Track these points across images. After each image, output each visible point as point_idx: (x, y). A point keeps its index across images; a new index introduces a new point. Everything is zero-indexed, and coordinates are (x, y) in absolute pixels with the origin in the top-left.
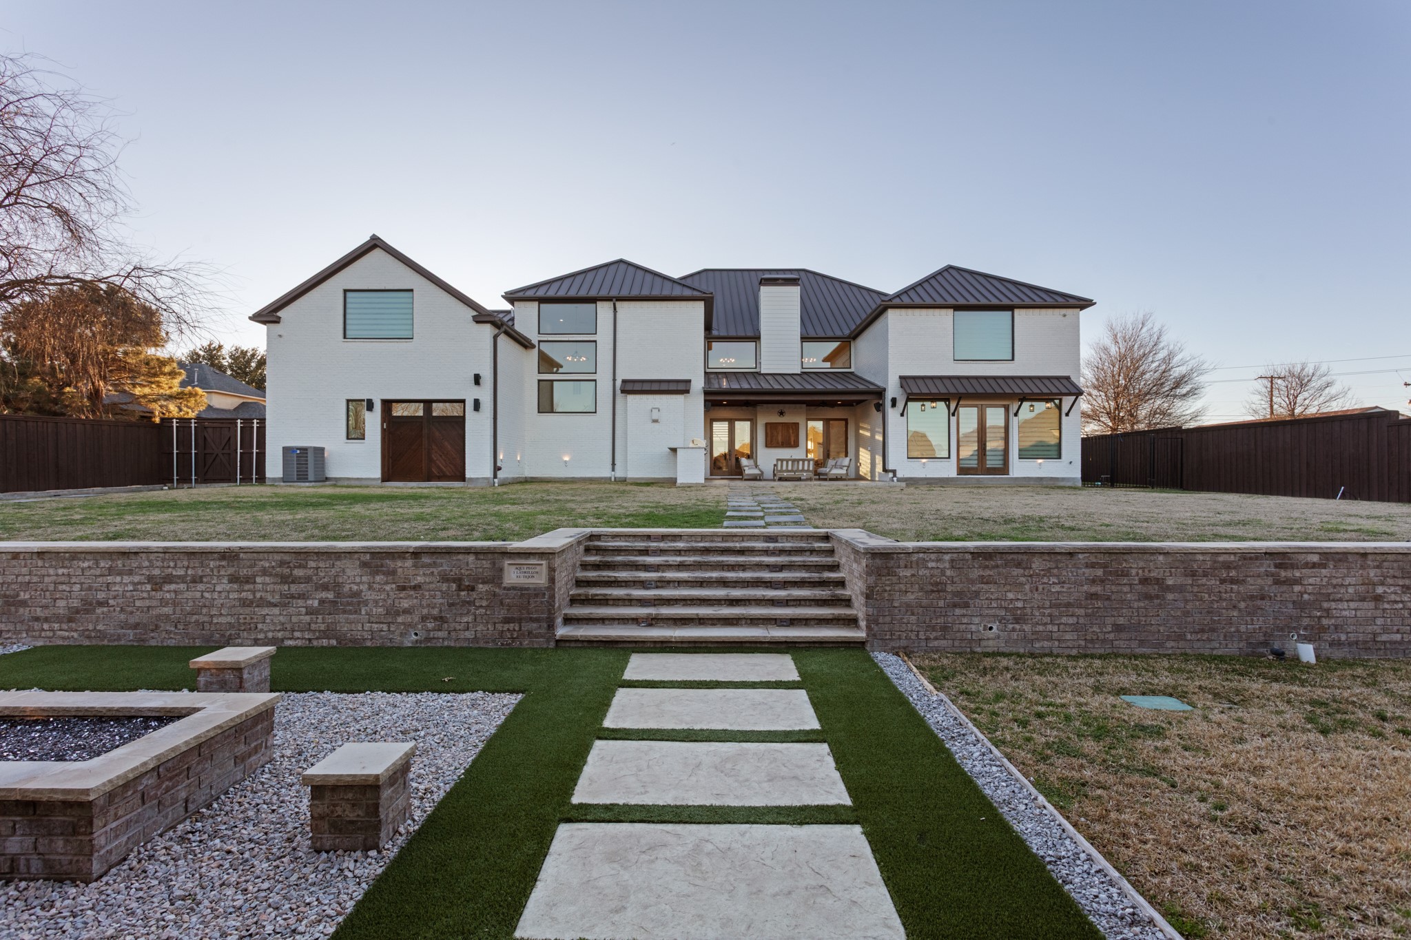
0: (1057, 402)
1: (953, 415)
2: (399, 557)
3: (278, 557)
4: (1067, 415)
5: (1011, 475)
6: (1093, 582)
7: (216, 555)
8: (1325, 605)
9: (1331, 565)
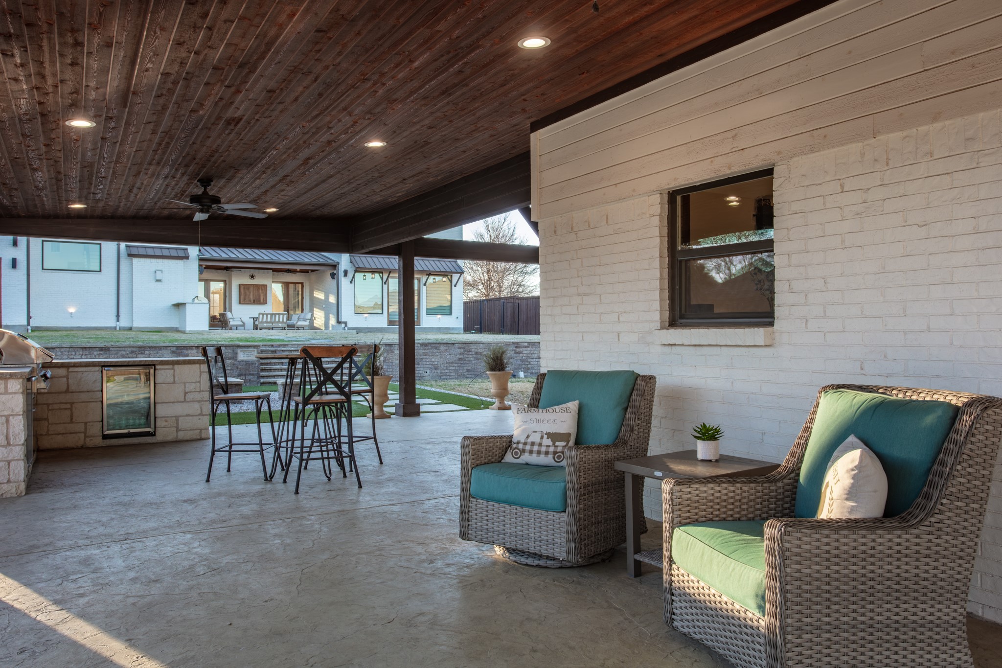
0: (449, 277)
1: (385, 283)
2: (190, 349)
3: (129, 349)
4: (455, 286)
5: (422, 326)
6: (460, 354)
7: (97, 349)
8: (529, 360)
9: (531, 346)
